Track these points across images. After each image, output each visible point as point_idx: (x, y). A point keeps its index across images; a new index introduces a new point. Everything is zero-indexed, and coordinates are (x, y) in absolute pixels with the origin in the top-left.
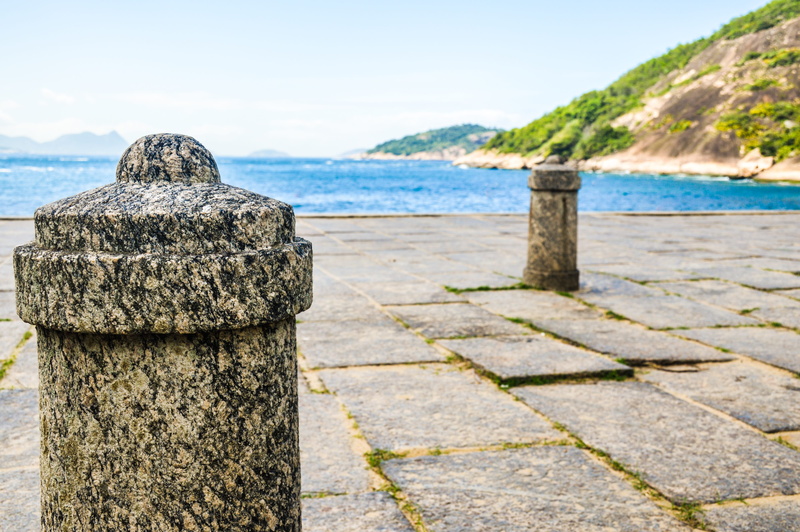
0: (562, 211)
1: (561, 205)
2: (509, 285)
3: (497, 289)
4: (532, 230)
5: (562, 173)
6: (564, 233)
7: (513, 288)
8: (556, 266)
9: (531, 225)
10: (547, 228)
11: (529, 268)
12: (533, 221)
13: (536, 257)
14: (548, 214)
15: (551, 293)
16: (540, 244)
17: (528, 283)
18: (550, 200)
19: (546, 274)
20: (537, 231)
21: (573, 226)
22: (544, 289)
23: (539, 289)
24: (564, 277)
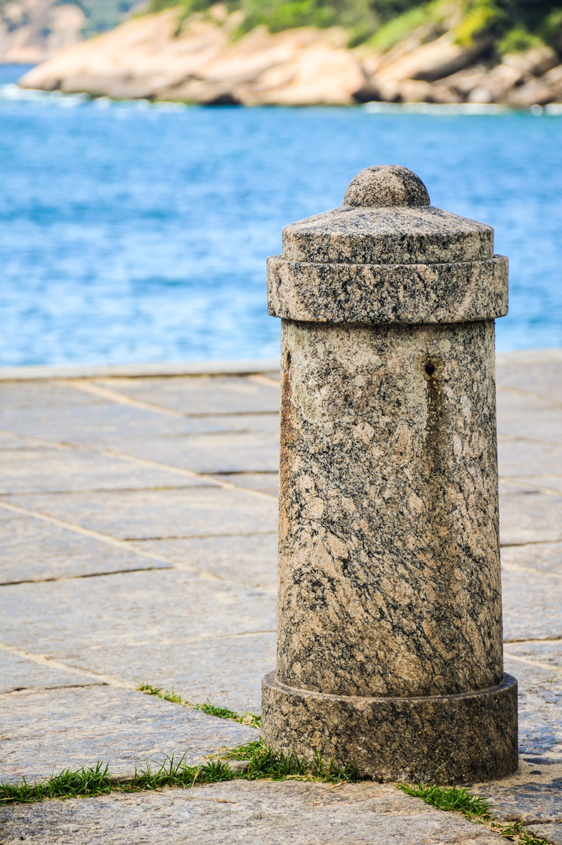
0: (422, 419)
1: (416, 392)
2: (198, 762)
3: (141, 783)
4: (294, 505)
5: (414, 245)
6: (436, 516)
7: (215, 774)
8: (406, 668)
9: (290, 480)
10: (357, 494)
11: (287, 677)
12: (297, 464)
13: (314, 623)
14: (363, 432)
15: (389, 792)
16: (333, 570)
17: (282, 749)
18: (368, 370)
19: (362, 704)
20: (316, 509)
21: (474, 483)
22: (356, 776)
23: (333, 776)
24: (442, 715)
